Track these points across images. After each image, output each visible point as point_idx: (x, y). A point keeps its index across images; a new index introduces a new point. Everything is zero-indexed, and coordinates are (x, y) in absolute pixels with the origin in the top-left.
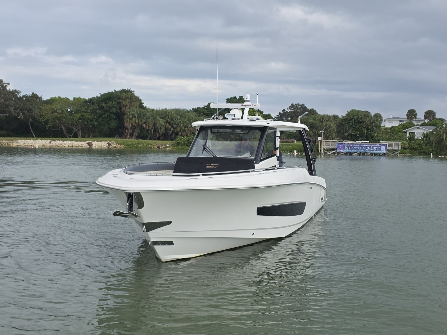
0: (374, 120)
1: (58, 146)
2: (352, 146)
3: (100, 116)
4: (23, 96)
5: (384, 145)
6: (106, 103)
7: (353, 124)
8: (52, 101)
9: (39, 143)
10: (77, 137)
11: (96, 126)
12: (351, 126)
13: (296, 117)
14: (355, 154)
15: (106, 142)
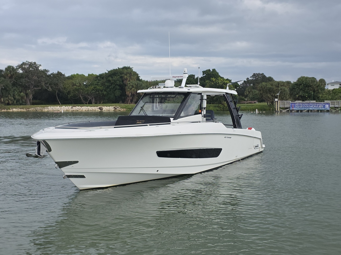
0: (320, 84)
1: (78, 111)
2: (302, 105)
3: (108, 87)
4: (51, 74)
5: (327, 104)
6: (112, 77)
7: (302, 88)
8: (72, 77)
9: (63, 109)
10: (91, 103)
11: (105, 95)
12: (301, 90)
13: (258, 83)
14: (304, 111)
15: (113, 107)
